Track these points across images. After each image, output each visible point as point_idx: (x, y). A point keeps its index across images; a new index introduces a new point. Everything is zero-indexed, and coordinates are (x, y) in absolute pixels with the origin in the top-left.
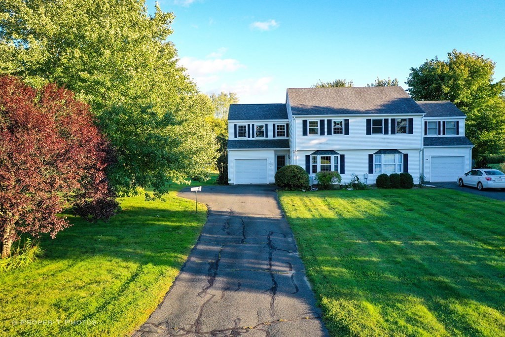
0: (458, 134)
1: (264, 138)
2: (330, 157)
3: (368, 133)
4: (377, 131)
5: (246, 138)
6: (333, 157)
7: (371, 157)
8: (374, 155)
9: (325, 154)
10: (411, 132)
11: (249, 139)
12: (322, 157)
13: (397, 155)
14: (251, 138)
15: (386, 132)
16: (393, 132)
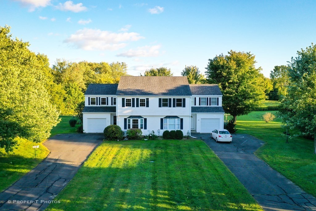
0: (218, 105)
1: (106, 106)
2: (138, 120)
3: (160, 106)
4: (165, 105)
5: (95, 105)
6: (139, 120)
7: (162, 120)
8: (164, 119)
9: (135, 118)
10: (184, 106)
11: (97, 106)
12: (133, 120)
13: (176, 119)
14: (98, 106)
15: (170, 106)
16: (174, 106)
